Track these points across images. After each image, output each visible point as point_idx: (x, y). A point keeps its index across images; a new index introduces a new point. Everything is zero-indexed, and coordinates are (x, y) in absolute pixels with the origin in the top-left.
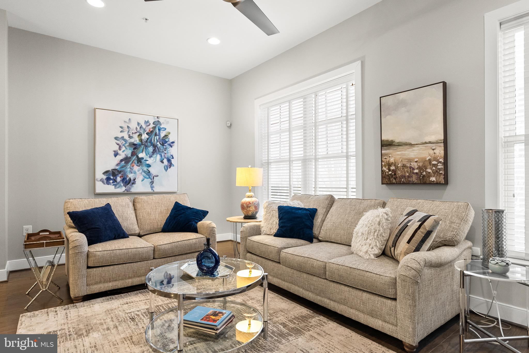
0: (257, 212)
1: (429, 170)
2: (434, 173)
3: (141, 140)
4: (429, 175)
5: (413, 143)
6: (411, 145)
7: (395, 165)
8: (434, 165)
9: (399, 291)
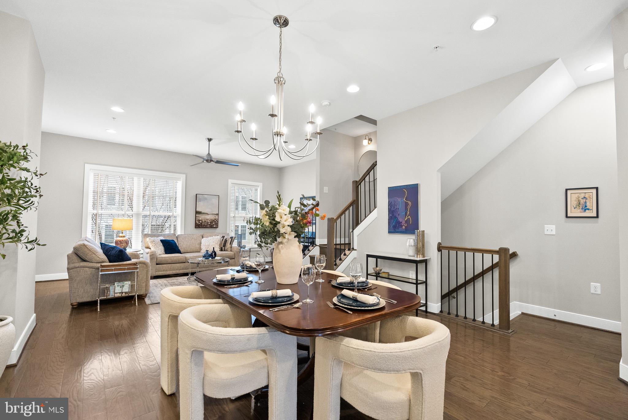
1: (214, 223)
6: (208, 214)
7: (202, 221)
8: (216, 222)
9: (236, 256)
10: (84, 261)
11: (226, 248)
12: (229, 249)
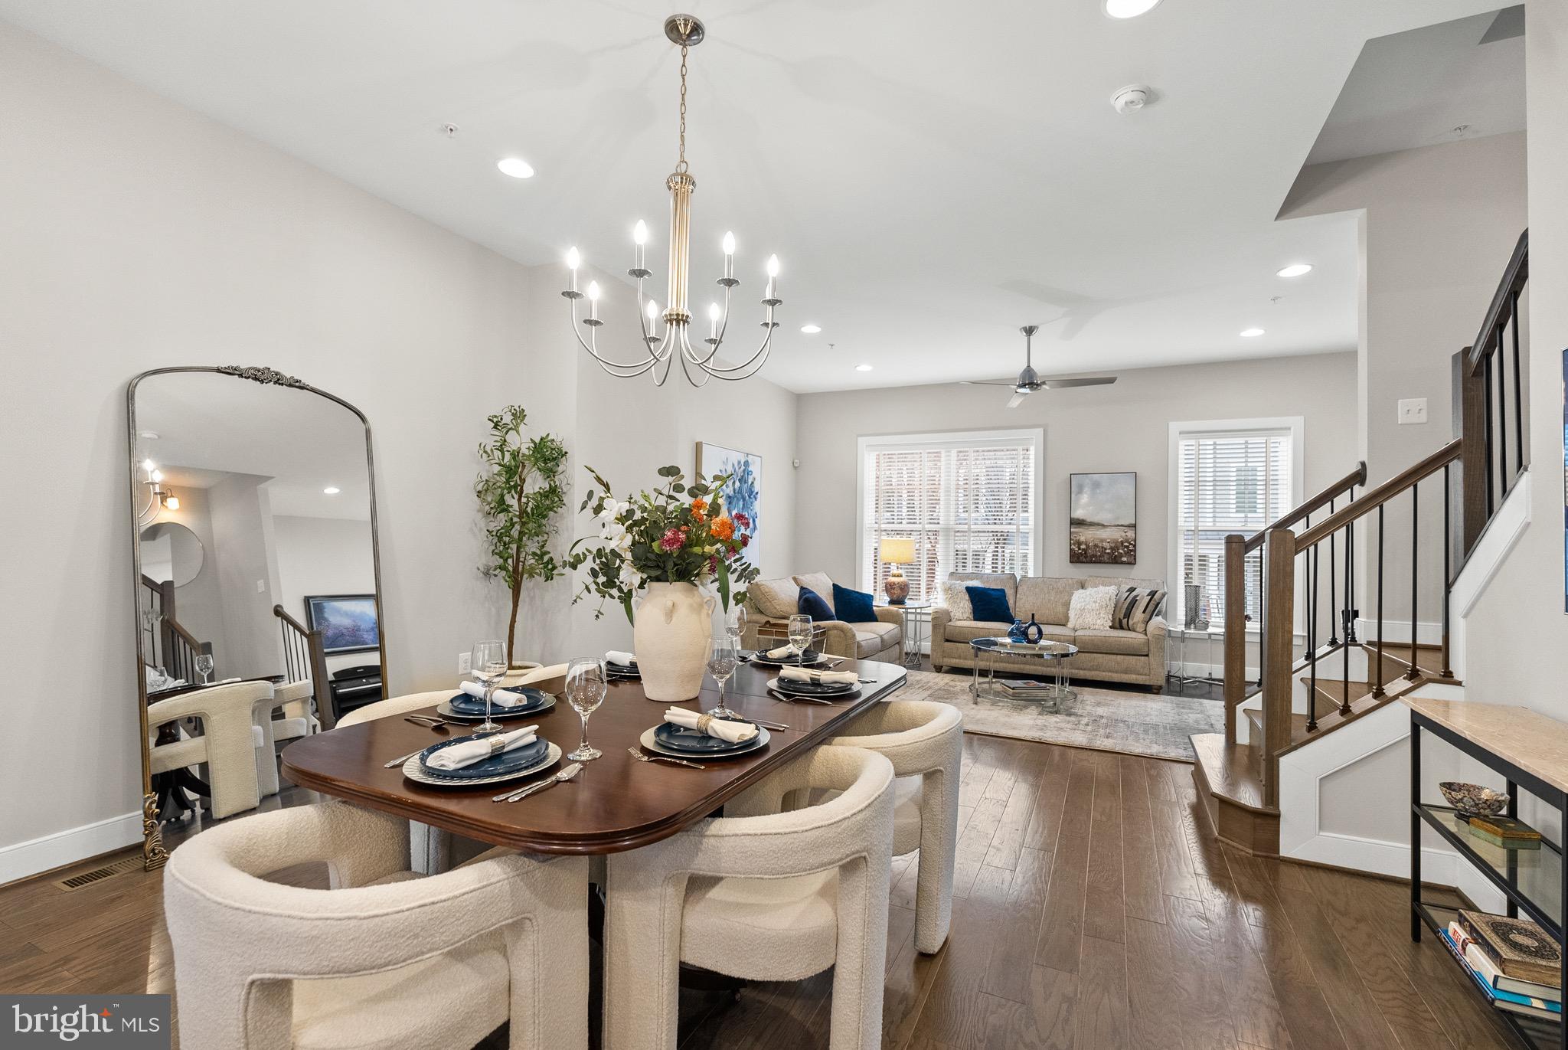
0: (905, 597)
1: (1121, 551)
2: (1126, 554)
3: (734, 490)
4: (1121, 555)
5: (1106, 524)
6: (1103, 526)
7: (1086, 545)
8: (1126, 547)
9: (1151, 648)
10: (762, 613)
11: (1131, 622)
12: (1140, 627)
